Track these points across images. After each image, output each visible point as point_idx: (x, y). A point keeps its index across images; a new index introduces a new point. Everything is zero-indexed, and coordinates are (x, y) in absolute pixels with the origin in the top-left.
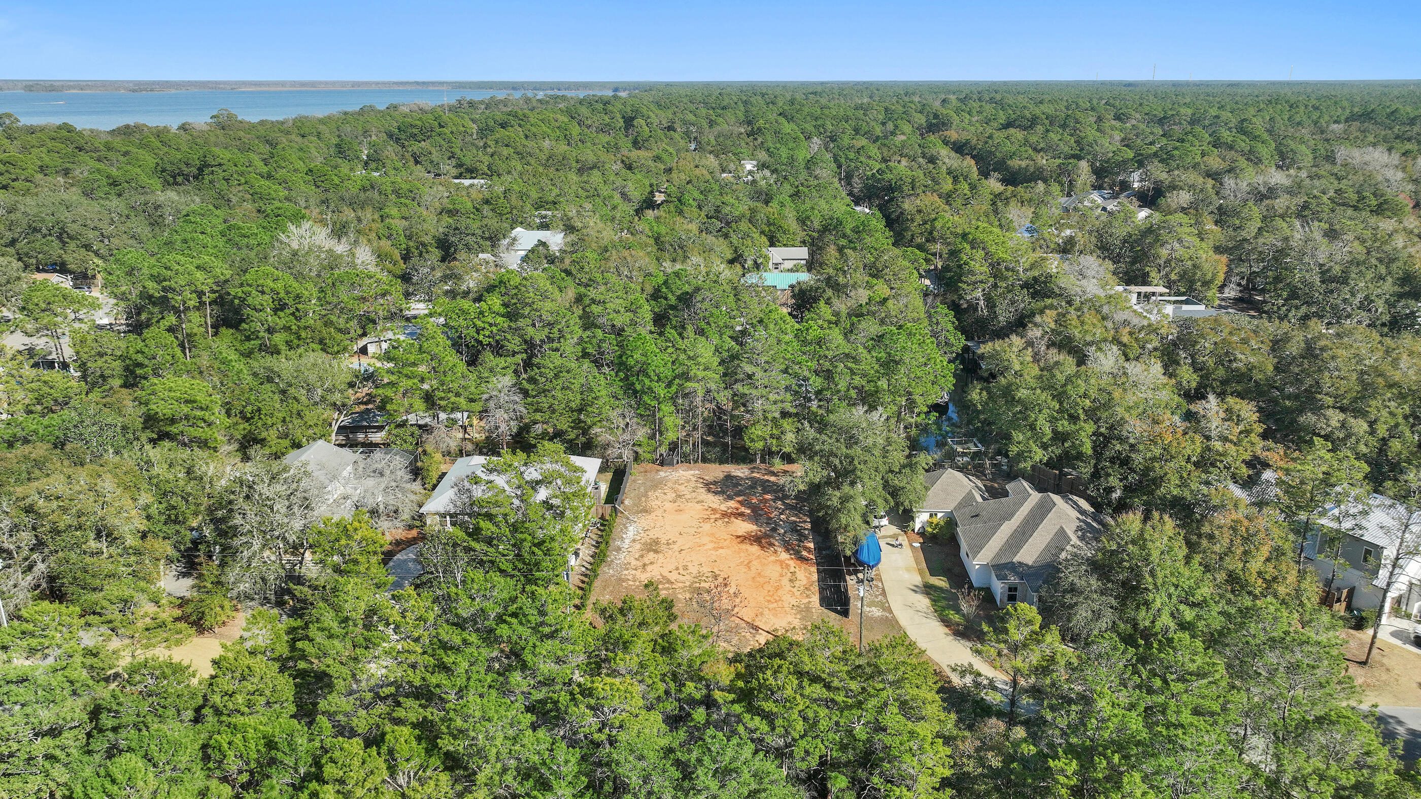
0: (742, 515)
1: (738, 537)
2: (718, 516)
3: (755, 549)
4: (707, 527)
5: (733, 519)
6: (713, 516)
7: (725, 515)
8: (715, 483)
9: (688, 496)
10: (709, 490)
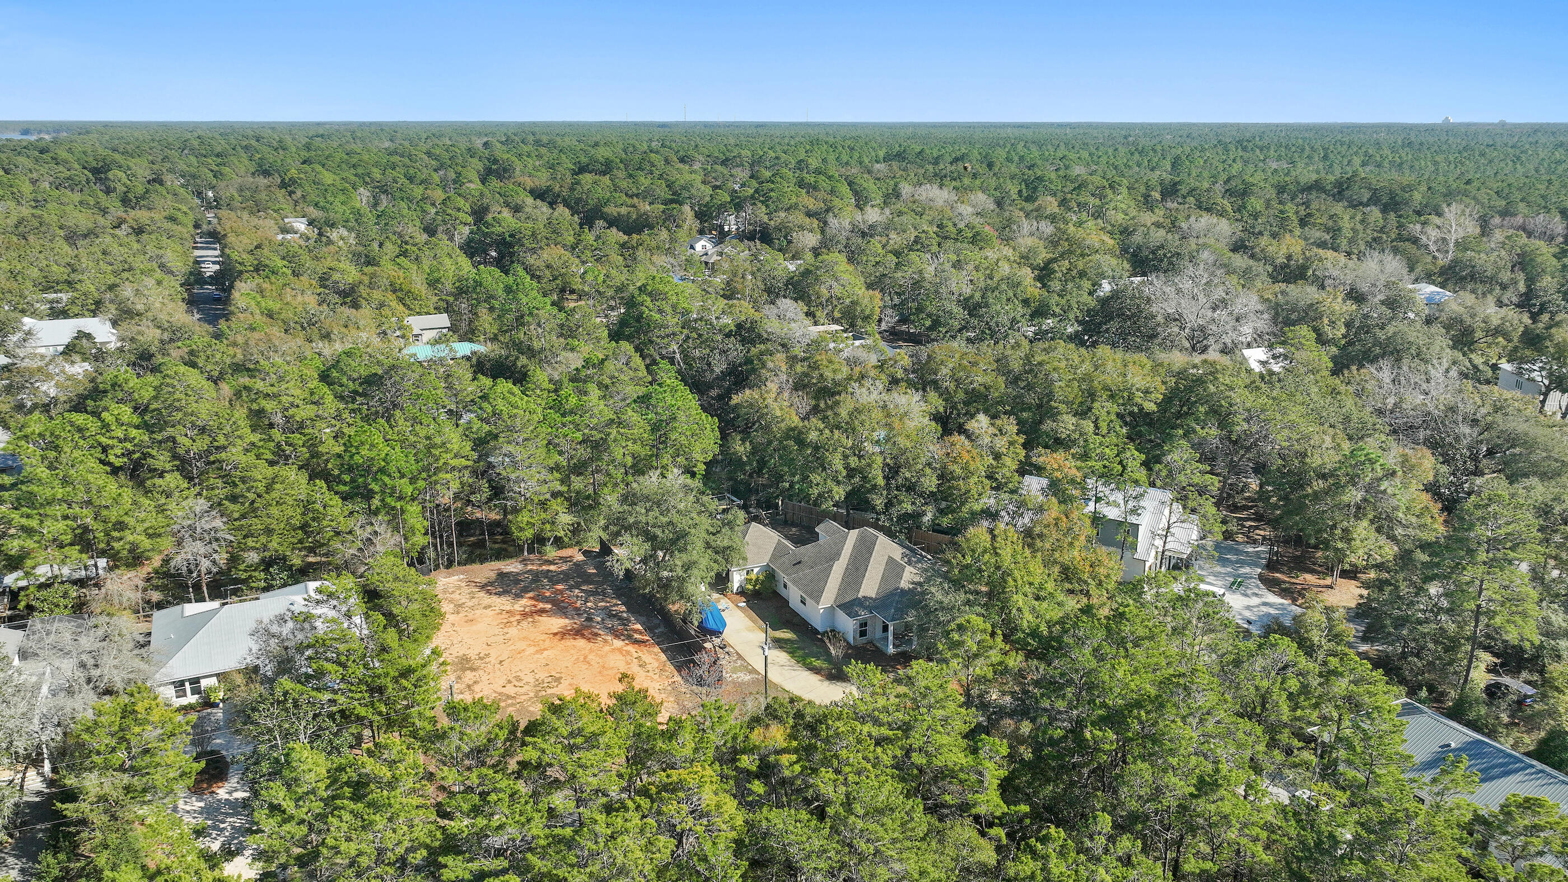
0: (543, 611)
1: (555, 634)
2: (518, 617)
3: (581, 643)
4: (513, 631)
5: (537, 617)
6: (512, 619)
7: (525, 615)
8: (491, 583)
9: (470, 604)
10: (490, 593)
